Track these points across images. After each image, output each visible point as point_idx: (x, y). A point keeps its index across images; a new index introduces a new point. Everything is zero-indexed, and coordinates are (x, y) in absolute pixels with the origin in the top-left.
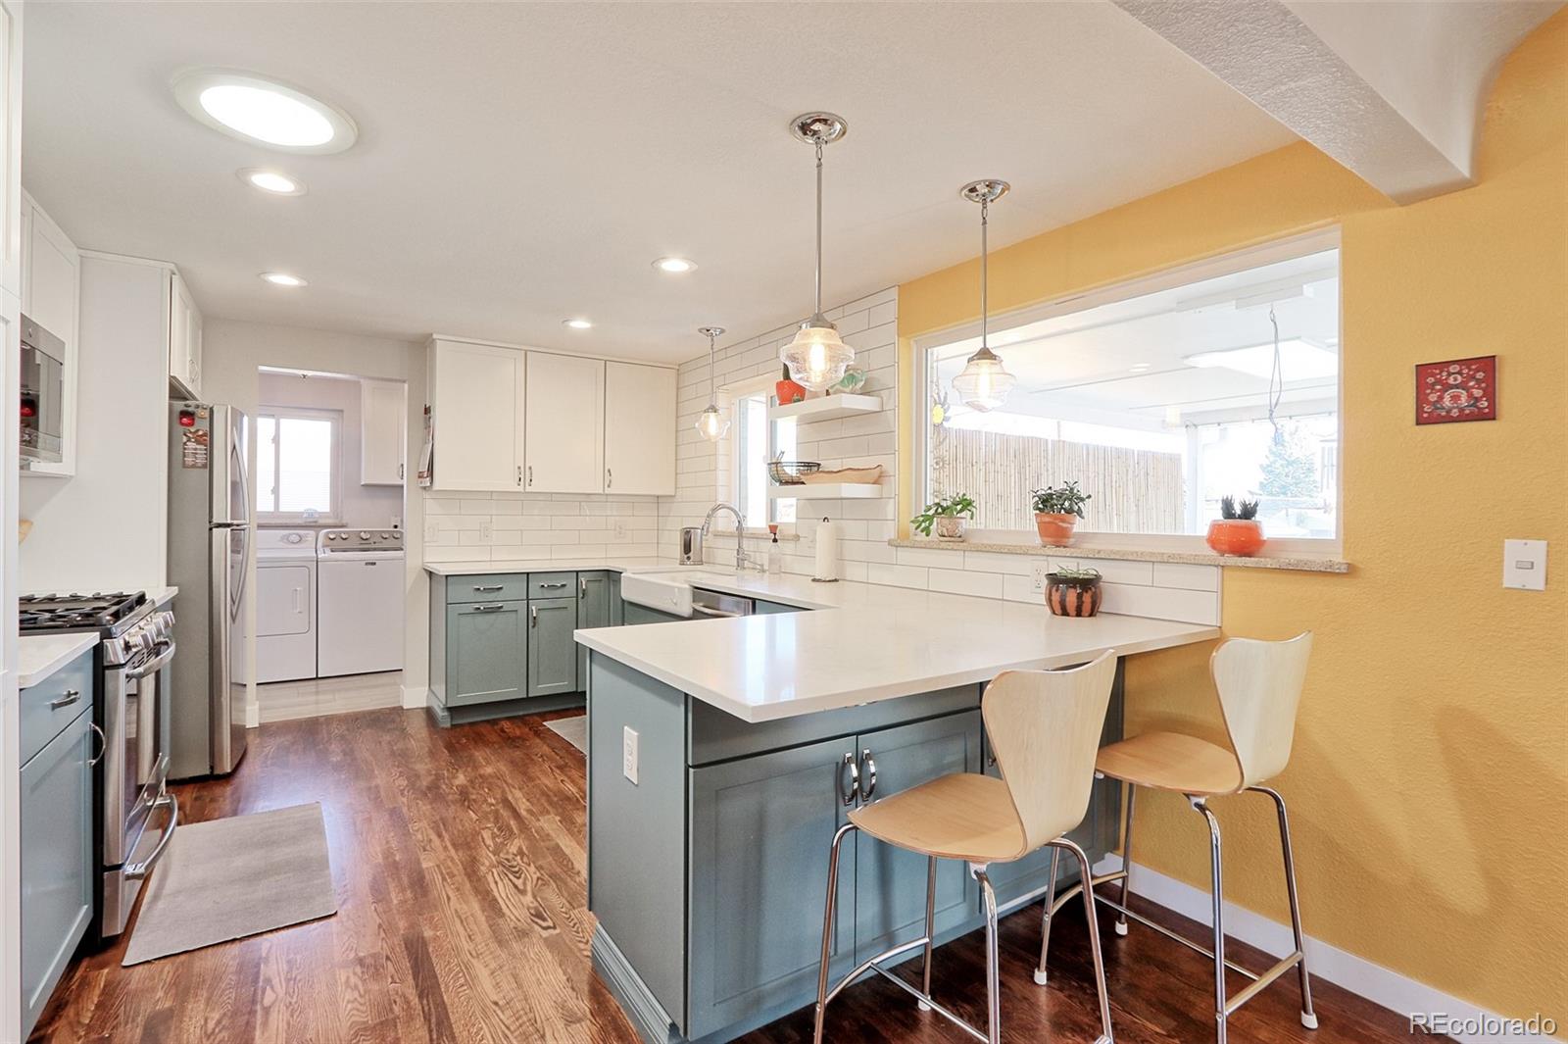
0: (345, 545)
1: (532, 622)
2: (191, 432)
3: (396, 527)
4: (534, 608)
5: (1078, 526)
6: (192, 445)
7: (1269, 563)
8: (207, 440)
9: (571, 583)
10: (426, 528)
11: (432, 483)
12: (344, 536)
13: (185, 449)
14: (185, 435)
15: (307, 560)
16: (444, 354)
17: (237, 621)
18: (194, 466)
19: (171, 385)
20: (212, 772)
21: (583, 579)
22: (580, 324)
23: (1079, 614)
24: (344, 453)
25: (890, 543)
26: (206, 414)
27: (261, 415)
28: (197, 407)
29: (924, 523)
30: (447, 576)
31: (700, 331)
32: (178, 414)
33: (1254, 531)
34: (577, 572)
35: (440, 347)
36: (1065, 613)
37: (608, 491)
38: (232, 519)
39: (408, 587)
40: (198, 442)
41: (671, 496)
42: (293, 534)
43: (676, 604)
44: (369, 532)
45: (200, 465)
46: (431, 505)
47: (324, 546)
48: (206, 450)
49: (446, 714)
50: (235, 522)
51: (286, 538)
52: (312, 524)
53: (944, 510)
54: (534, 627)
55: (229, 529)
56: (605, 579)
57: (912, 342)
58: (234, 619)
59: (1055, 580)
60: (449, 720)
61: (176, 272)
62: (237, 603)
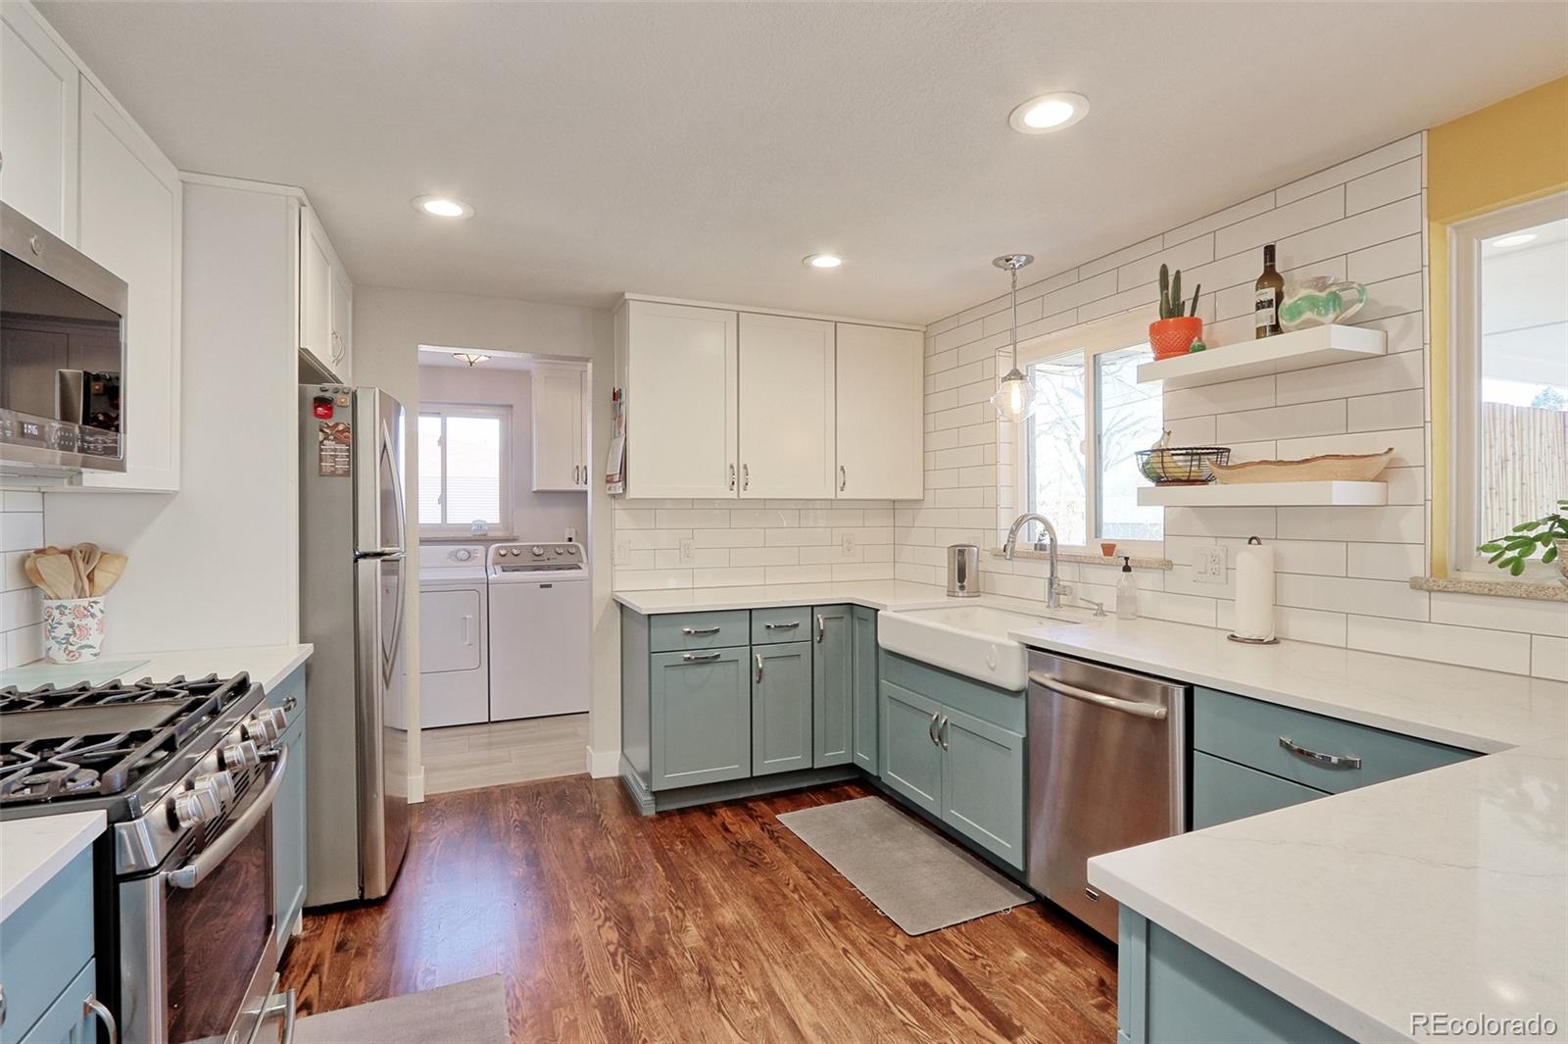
0: (518, 562)
1: (756, 676)
2: (328, 427)
3: (570, 540)
4: (758, 656)
6: (329, 444)
8: (349, 437)
9: (805, 623)
10: (616, 549)
11: (625, 489)
12: (515, 552)
13: (321, 450)
14: (322, 431)
15: (476, 582)
16: (639, 320)
17: (391, 686)
18: (333, 474)
19: (301, 361)
20: (362, 896)
21: (819, 617)
22: (826, 261)
24: (515, 455)
25: (1417, 586)
26: (347, 400)
27: (422, 414)
28: (336, 391)
30: (649, 616)
31: (996, 263)
32: (312, 401)
34: (813, 607)
35: (634, 310)
37: (841, 495)
38: (382, 546)
39: (595, 623)
40: (337, 440)
41: (918, 501)
42: (462, 550)
43: (993, 669)
44: (542, 546)
45: (340, 472)
46: (621, 517)
47: (495, 563)
48: (348, 450)
49: (650, 798)
50: (387, 550)
51: (454, 555)
52: (480, 537)
54: (758, 682)
55: (379, 560)
56: (847, 617)
57: (1448, 229)
58: (387, 682)
60: (654, 805)
61: (306, 202)
62: (390, 662)
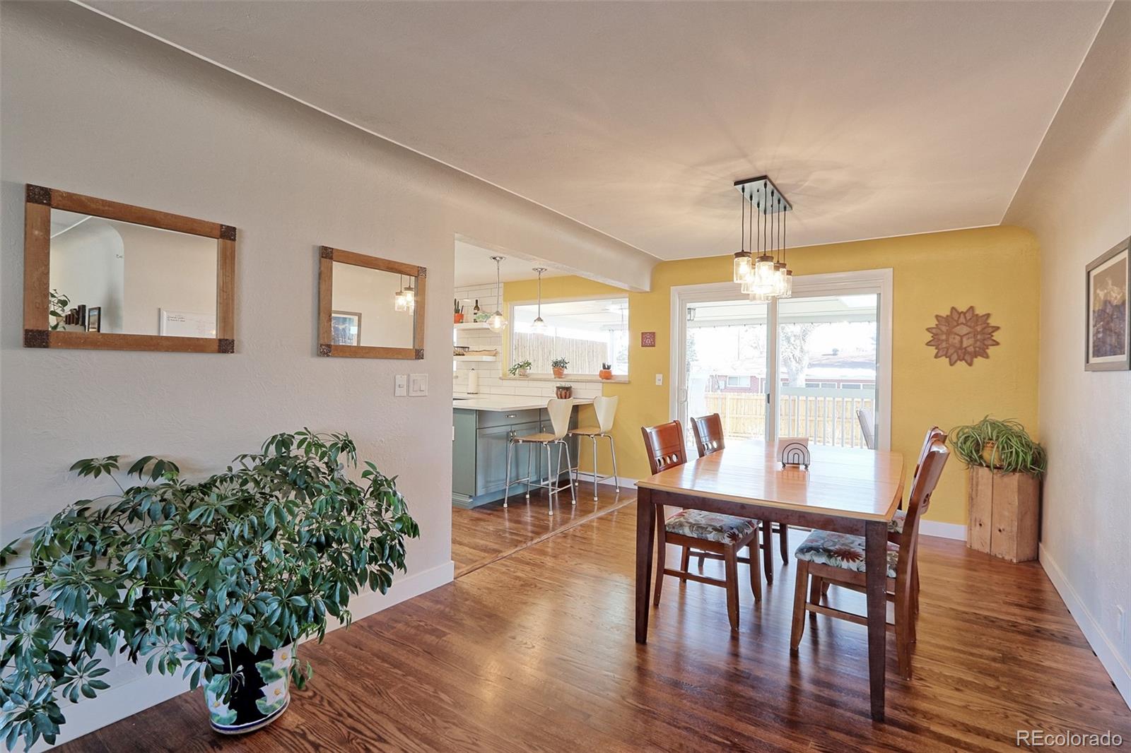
5: (566, 372)
7: (613, 381)
23: (565, 398)
25: (500, 378)
29: (513, 371)
33: (610, 373)
36: (562, 398)
53: (521, 366)
57: (509, 304)
59: (558, 388)
